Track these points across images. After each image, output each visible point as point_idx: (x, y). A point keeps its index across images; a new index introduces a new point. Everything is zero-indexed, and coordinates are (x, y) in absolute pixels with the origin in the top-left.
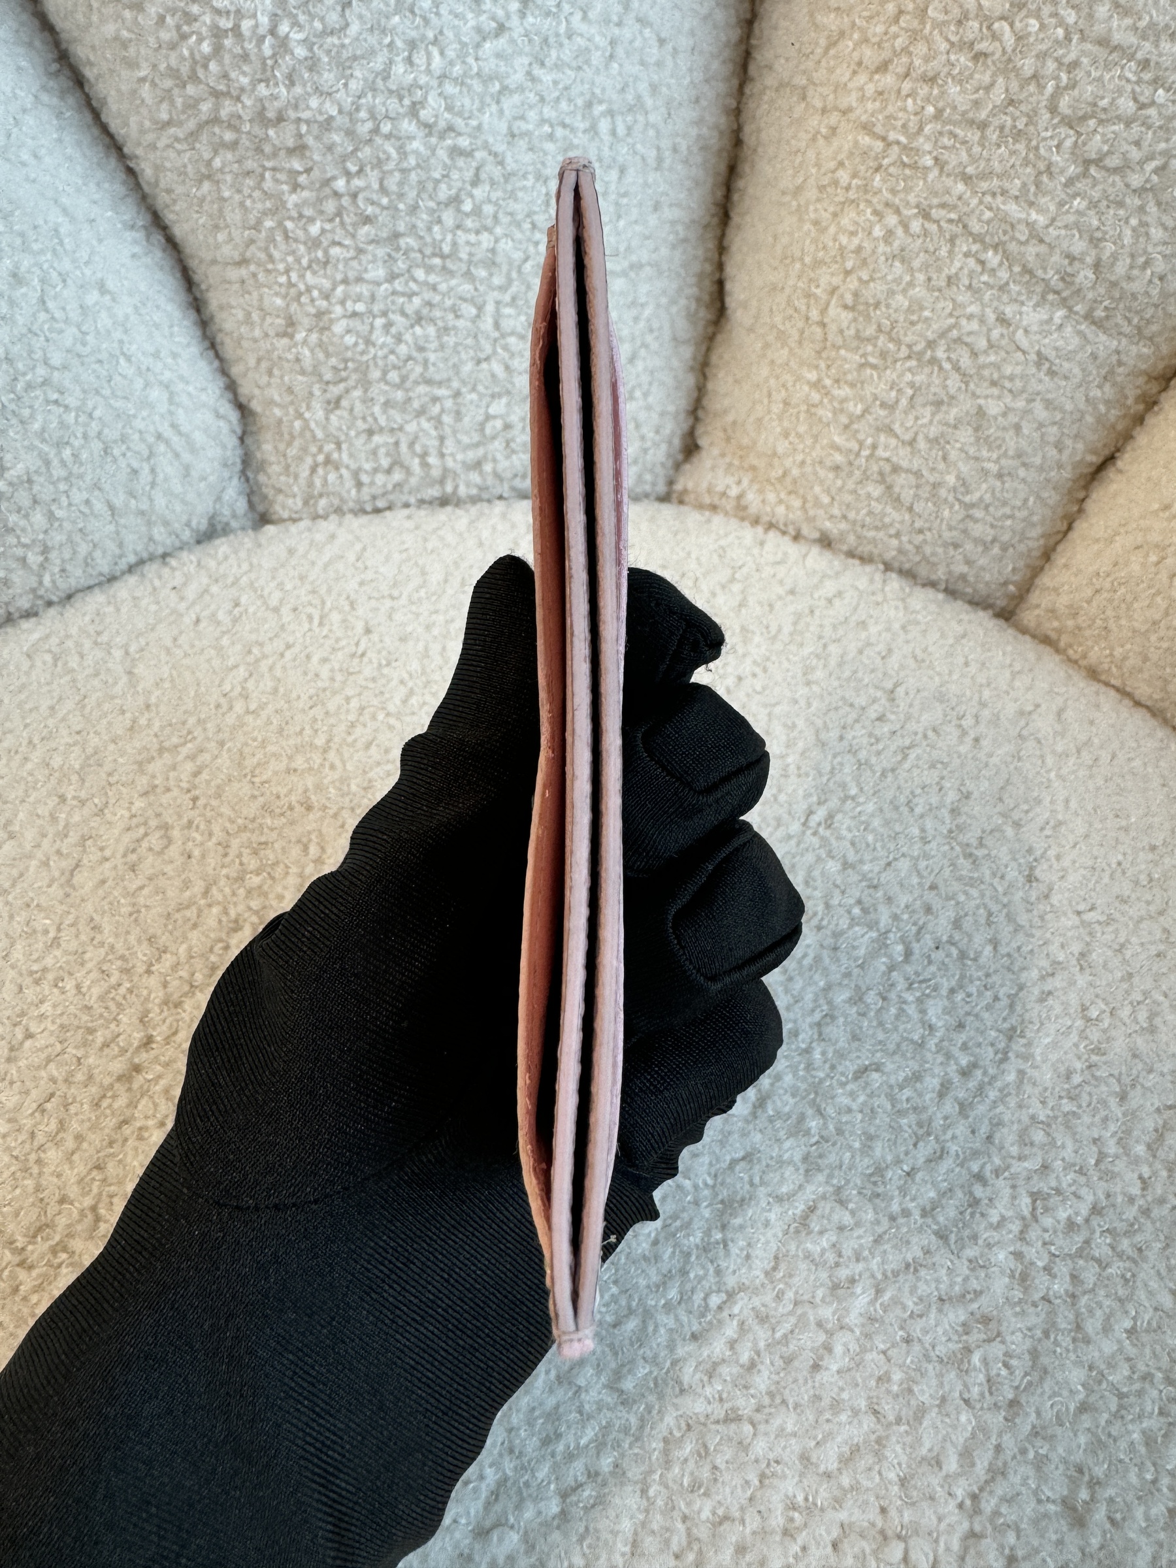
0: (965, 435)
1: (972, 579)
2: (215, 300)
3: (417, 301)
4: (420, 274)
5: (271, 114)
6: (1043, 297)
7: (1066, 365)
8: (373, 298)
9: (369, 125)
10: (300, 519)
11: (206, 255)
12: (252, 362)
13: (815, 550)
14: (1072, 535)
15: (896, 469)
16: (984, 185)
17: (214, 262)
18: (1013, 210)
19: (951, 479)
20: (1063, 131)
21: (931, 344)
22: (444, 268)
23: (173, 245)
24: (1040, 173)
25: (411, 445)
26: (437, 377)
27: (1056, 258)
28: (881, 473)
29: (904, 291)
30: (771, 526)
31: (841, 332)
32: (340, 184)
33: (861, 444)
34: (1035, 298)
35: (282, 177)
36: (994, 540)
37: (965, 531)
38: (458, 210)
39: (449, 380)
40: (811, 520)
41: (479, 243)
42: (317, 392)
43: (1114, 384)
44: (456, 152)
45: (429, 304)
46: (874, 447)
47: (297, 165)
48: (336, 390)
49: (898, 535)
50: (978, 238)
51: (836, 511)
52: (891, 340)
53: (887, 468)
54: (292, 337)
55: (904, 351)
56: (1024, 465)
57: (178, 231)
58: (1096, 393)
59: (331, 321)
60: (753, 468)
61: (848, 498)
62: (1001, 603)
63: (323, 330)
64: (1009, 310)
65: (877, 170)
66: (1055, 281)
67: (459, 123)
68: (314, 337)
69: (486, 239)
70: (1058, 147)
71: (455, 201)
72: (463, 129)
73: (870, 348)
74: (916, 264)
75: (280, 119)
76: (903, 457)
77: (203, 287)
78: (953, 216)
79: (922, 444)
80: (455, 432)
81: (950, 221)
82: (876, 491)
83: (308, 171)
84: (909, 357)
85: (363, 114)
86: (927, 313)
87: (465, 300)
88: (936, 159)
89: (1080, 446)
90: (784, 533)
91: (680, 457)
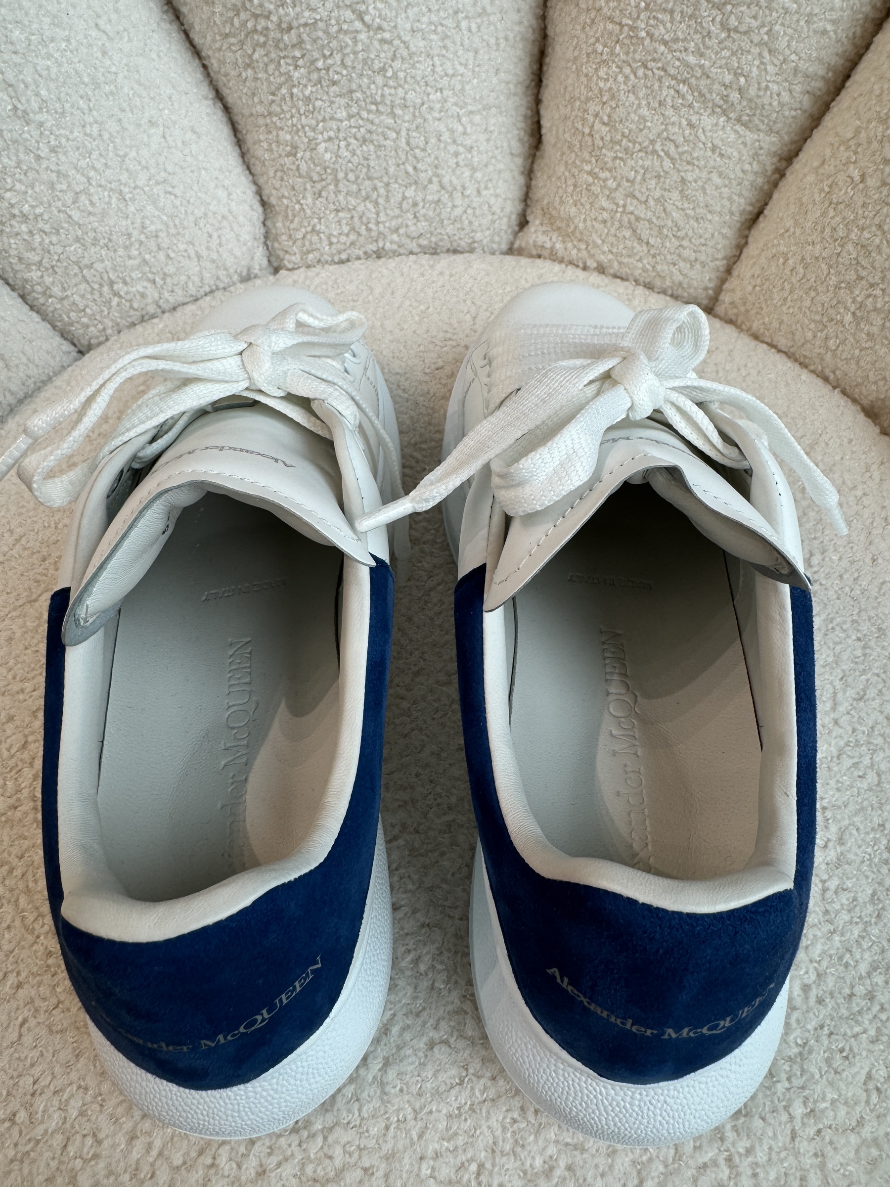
0: (675, 195)
1: (685, 286)
2: (250, 139)
3: (362, 130)
4: (364, 114)
5: (284, 26)
6: (713, 111)
7: (730, 150)
8: (339, 130)
9: (335, 28)
10: (299, 268)
11: (246, 112)
12: (271, 174)
13: (595, 274)
14: (743, 256)
15: (638, 219)
16: (675, 47)
17: (252, 114)
18: (692, 59)
19: (670, 223)
20: (714, 12)
21: (652, 142)
22: (377, 110)
23: (227, 109)
24: (704, 37)
25: (361, 217)
26: (375, 175)
27: (716, 86)
28: (630, 223)
29: (635, 112)
30: (571, 263)
31: (602, 139)
32: (320, 64)
33: (617, 205)
34: (709, 111)
35: (289, 61)
36: (696, 260)
37: (679, 255)
38: (385, 76)
39: (382, 177)
40: (592, 256)
41: (396, 94)
42: (308, 186)
43: (759, 162)
44: (383, 41)
45: (370, 132)
46: (624, 206)
47: (298, 54)
48: (319, 186)
49: (640, 260)
50: (674, 78)
51: (606, 249)
52: (630, 141)
53: (632, 218)
54: (295, 155)
55: (637, 147)
56: (710, 212)
57: (230, 100)
58: (747, 167)
59: (317, 144)
60: (559, 228)
61: (611, 239)
62: (705, 302)
63: (313, 150)
64: (694, 119)
65: (617, 42)
66: (718, 100)
67: (385, 25)
68: (308, 154)
69: (401, 92)
70: (713, 21)
71: (383, 70)
72: (387, 28)
73: (618, 147)
74: (641, 95)
75: (290, 28)
76: (641, 211)
77: (244, 132)
78: (660, 65)
79: (651, 203)
80: (385, 208)
81: (658, 69)
82: (628, 233)
83: (303, 56)
84: (640, 151)
85: (333, 22)
86: (649, 124)
87: (389, 128)
88: (648, 33)
89: (742, 201)
90: (577, 266)
91: (517, 228)
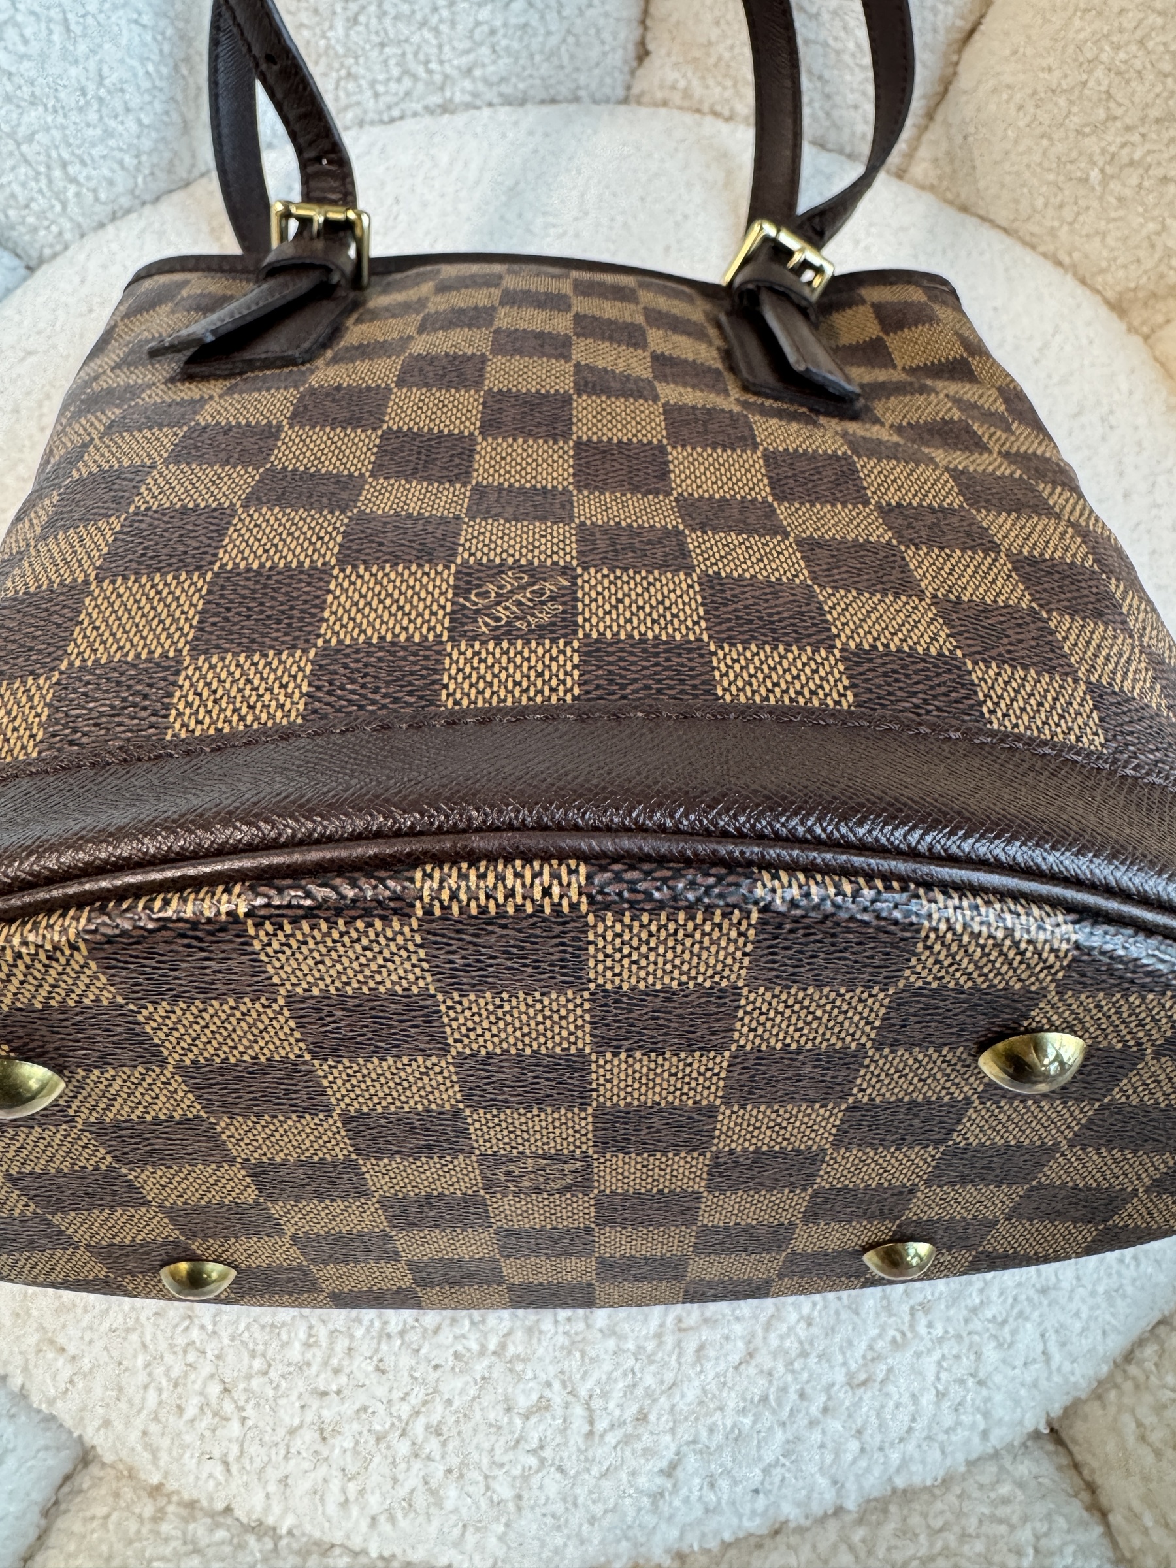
14: (949, 95)
30: (711, 112)
60: (695, 59)
80: (450, 39)
90: (721, 116)
91: (635, 64)
